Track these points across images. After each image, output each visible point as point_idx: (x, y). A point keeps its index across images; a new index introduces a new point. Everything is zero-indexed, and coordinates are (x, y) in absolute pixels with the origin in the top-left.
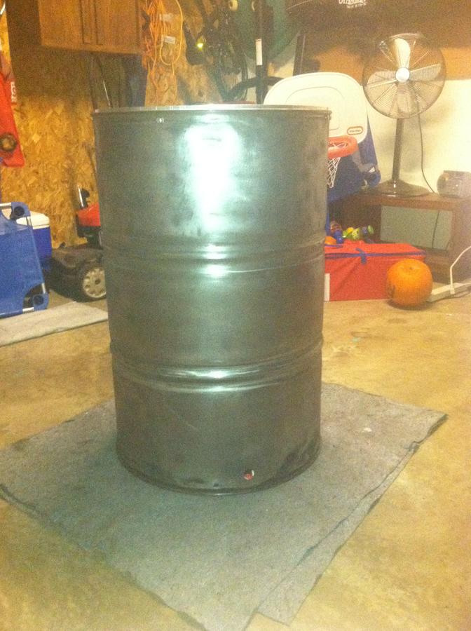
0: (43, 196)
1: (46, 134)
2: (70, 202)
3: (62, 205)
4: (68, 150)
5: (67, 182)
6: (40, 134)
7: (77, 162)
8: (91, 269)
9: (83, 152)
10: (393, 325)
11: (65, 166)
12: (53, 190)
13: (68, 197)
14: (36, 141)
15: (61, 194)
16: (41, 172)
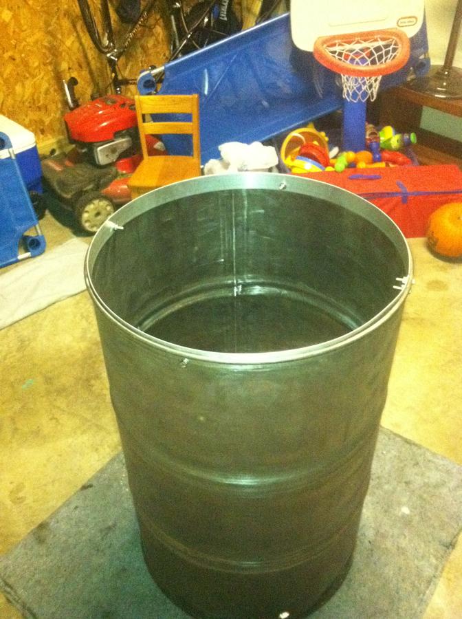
0: (23, 85)
14: (7, 20)
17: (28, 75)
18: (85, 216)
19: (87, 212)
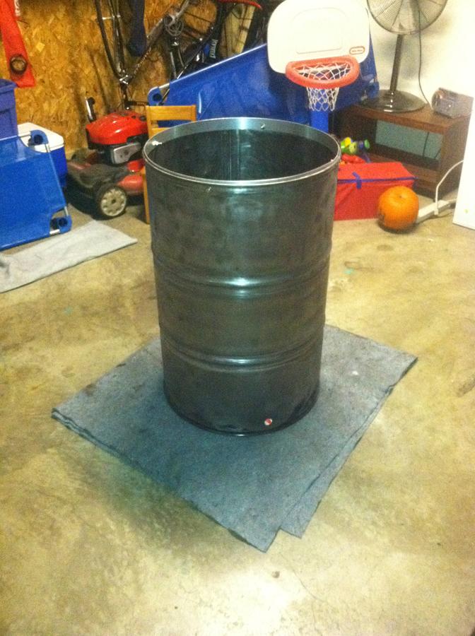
0: (50, 104)
1: (50, 41)
2: (76, 106)
3: (68, 111)
4: (71, 55)
5: (72, 87)
6: (43, 41)
7: (80, 65)
8: (108, 190)
9: (85, 55)
10: (381, 253)
11: (70, 71)
12: (60, 97)
13: (73, 102)
14: (40, 50)
15: (66, 99)
16: (46, 80)
17: (53, 95)
18: (104, 202)
19: (105, 198)
